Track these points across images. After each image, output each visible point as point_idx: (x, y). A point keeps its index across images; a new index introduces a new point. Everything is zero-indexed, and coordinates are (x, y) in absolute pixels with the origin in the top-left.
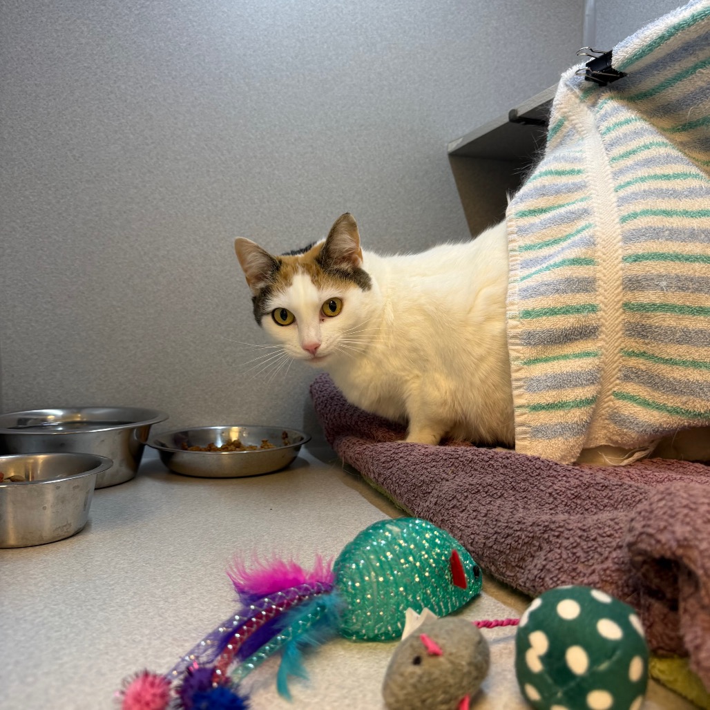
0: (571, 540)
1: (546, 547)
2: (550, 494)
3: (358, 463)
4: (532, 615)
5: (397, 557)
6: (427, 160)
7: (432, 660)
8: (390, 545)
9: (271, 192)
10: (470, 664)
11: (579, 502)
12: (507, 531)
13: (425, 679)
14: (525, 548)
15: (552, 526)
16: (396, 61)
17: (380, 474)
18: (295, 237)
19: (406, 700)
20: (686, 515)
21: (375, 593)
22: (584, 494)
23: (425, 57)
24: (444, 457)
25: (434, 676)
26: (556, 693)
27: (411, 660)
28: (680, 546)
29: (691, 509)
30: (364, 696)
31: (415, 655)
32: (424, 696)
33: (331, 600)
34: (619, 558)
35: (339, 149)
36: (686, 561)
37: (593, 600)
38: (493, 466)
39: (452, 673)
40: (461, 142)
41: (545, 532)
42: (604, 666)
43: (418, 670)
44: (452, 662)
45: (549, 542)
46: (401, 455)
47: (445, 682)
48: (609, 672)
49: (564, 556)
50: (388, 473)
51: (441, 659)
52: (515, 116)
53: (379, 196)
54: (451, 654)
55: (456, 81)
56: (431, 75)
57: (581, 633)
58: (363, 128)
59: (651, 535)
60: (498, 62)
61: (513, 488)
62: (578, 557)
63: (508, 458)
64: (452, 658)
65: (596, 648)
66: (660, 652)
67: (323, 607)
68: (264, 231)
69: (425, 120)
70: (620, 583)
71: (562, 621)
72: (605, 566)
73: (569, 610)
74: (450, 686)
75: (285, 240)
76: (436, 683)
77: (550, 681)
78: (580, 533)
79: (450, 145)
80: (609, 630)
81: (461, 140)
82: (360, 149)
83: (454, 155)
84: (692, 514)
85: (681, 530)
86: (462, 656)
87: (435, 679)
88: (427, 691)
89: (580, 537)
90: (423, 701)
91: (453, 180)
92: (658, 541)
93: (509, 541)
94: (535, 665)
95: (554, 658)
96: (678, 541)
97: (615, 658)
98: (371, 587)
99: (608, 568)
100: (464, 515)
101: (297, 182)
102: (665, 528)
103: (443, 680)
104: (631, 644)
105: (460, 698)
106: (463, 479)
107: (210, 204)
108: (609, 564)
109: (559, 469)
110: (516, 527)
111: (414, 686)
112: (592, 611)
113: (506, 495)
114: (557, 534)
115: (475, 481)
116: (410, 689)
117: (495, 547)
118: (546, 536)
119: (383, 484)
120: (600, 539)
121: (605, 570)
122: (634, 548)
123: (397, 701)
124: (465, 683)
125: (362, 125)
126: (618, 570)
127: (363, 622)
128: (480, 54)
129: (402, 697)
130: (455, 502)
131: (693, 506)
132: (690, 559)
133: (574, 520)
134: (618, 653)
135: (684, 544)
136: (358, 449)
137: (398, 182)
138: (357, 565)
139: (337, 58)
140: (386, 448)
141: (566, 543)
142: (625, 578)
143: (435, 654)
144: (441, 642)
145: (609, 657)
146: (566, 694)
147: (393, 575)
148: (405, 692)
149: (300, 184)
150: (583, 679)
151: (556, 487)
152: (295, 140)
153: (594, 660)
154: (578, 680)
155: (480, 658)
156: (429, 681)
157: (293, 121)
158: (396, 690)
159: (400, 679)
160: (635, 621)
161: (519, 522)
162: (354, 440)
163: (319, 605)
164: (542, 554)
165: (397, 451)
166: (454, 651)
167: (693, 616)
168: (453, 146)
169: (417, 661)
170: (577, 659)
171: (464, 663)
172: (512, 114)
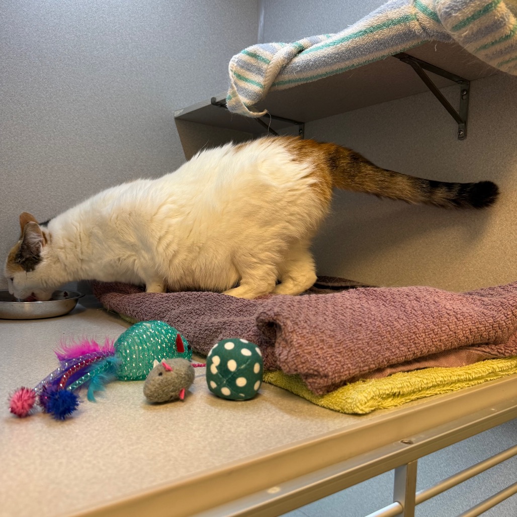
0: (235, 326)
1: (224, 331)
2: (228, 311)
3: (119, 307)
4: (214, 350)
5: (148, 337)
6: (161, 121)
7: (169, 373)
8: (145, 332)
9: (56, 133)
10: (185, 374)
11: (242, 313)
12: (206, 328)
13: (164, 381)
14: (214, 334)
15: (227, 322)
16: (141, 56)
17: (134, 311)
18: (72, 163)
19: (155, 391)
20: (281, 305)
21: (137, 356)
22: (245, 309)
23: (160, 55)
24: (173, 298)
25: (168, 379)
26: (223, 382)
27: (157, 374)
28: (275, 315)
29: (283, 303)
30: (133, 398)
31: (160, 372)
32: (164, 389)
33: (114, 359)
34: (255, 330)
35: (103, 109)
36: (278, 321)
37: (240, 342)
38: (200, 300)
39: (177, 378)
40: (182, 112)
41: (224, 325)
42: (243, 367)
43: (161, 378)
44: (177, 373)
45: (225, 329)
46: (147, 299)
47: (174, 382)
48: (245, 369)
49: (231, 333)
50: (139, 309)
51: (172, 372)
52: (215, 101)
53: (130, 141)
54: (176, 370)
55: (180, 73)
56: (164, 67)
57: (235, 354)
58: (119, 96)
59: (265, 313)
60: (206, 63)
61: (210, 310)
62: (238, 333)
63: (207, 295)
64: (176, 372)
65: (240, 360)
66: (271, 368)
67: (110, 363)
68: (51, 159)
69: (159, 95)
70: (255, 340)
71: (226, 350)
72: (249, 334)
73: (229, 346)
74: (176, 384)
75: (65, 165)
76: (169, 382)
77: (221, 376)
78: (239, 323)
79: (175, 112)
80: (246, 352)
81: (182, 110)
82: (117, 110)
83: (180, 120)
84: (283, 304)
85: (276, 309)
86: (182, 371)
87: (169, 380)
88: (166, 386)
89: (239, 325)
90: (163, 391)
91: (177, 134)
92: (267, 314)
93: (206, 332)
94: (214, 370)
95: (223, 367)
96: (274, 313)
97: (248, 363)
98: (135, 353)
99: (250, 334)
100: (184, 325)
101: (74, 128)
102: (271, 309)
103: (173, 381)
104: (255, 358)
105: (181, 389)
106: (183, 308)
107: (13, 139)
108: (251, 333)
109: (233, 299)
110: (210, 325)
111: (159, 384)
112: (239, 346)
113: (206, 313)
114: (229, 324)
115: (190, 308)
116: (157, 385)
117: (199, 336)
118: (224, 326)
119: (135, 316)
120: (248, 325)
121: (248, 335)
122: (258, 320)
123: (151, 392)
124: (183, 382)
125: (119, 95)
126: (254, 335)
127: (131, 370)
128: (194, 57)
129: (153, 389)
130: (179, 319)
131: (284, 301)
132: (278, 320)
133: (237, 319)
134: (249, 361)
135: (277, 314)
136: (118, 298)
137: (142, 132)
138: (128, 342)
139: (103, 50)
140: (136, 296)
141: (232, 328)
142: (257, 338)
143: (169, 370)
144: (172, 366)
145: (245, 363)
146: (227, 381)
147: (146, 345)
148: (155, 387)
149: (76, 129)
150: (234, 373)
151: (231, 307)
152: (73, 101)
153: (239, 365)
154: (232, 374)
155: (190, 372)
156: (166, 382)
157: (72, 88)
158: (150, 387)
159: (152, 382)
160: (258, 350)
161: (212, 323)
162: (116, 294)
163: (108, 362)
164: (222, 335)
165: (144, 297)
166: (178, 368)
167: (279, 344)
168: (177, 114)
169: (161, 374)
170: (232, 365)
171: (182, 373)
172: (213, 100)
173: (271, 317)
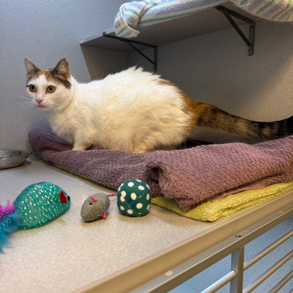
0: (130, 171)
1: (123, 174)
2: (123, 161)
3: (54, 159)
4: (121, 187)
6: (72, 46)
7: (95, 203)
9: (9, 55)
10: (105, 203)
11: (131, 162)
12: (111, 172)
13: (94, 208)
14: (117, 176)
15: (125, 168)
16: (59, 7)
17: (64, 162)
18: (19, 73)
19: (89, 214)
20: (160, 157)
22: (133, 159)
23: (70, 7)
24: (88, 154)
25: (96, 207)
26: (128, 206)
27: (89, 204)
28: (159, 163)
29: (161, 156)
31: (90, 203)
32: (94, 213)
34: (143, 173)
35: (37, 40)
37: (137, 182)
38: (105, 155)
39: (101, 205)
40: (85, 41)
41: (123, 170)
42: (140, 197)
43: (91, 206)
44: (101, 203)
45: (124, 172)
46: (72, 155)
47: (99, 208)
48: (142, 198)
49: (128, 175)
50: (67, 161)
51: (98, 202)
52: (105, 34)
53: (54, 59)
54: (100, 201)
55: (82, 17)
56: (72, 14)
57: (135, 190)
58: (46, 32)
59: (152, 162)
60: (97, 11)
61: (112, 160)
62: (132, 175)
63: (109, 152)
64: (101, 202)
65: (138, 193)
68: (6, 71)
69: (71, 31)
70: (143, 179)
71: (129, 187)
72: (140, 175)
73: (131, 184)
74: (101, 209)
75: (15, 75)
76: (97, 209)
77: (127, 203)
78: (132, 169)
79: (81, 41)
80: (141, 188)
81: (85, 40)
82: (45, 40)
83: (83, 45)
85: (159, 160)
86: (103, 201)
87: (96, 208)
88: (95, 211)
89: (133, 170)
90: (93, 214)
91: (82, 54)
92: (154, 163)
93: (112, 175)
94: (123, 199)
95: (128, 197)
97: (143, 194)
99: (140, 176)
100: (97, 170)
101: (20, 52)
102: (155, 160)
103: (99, 207)
104: (146, 191)
105: (103, 212)
106: (95, 159)
108: (141, 174)
109: (125, 153)
110: (114, 170)
111: (91, 210)
112: (137, 184)
113: (109, 163)
114: (126, 170)
115: (100, 160)
116: (89, 211)
117: (108, 177)
118: (123, 171)
119: (65, 165)
120: (138, 170)
122: (148, 166)
123: (86, 215)
124: (104, 208)
125: (46, 31)
126: (143, 176)
128: (91, 8)
129: (87, 214)
130: (93, 166)
131: (162, 155)
132: (161, 166)
133: (131, 166)
134: (144, 193)
135: (160, 163)
136: (53, 154)
137: (61, 53)
139: (35, 4)
140: (65, 153)
141: (128, 172)
142: (145, 178)
143: (96, 201)
144: (97, 198)
145: (141, 195)
146: (131, 206)
148: (88, 212)
149: (21, 53)
150: (135, 201)
151: (124, 159)
152: (19, 35)
153: (138, 196)
154: (134, 201)
155: (108, 201)
156: (95, 208)
157: (17, 27)
158: (85, 212)
159: (86, 209)
160: (147, 186)
161: (115, 169)
162: (51, 152)
164: (122, 176)
165: (70, 154)
166: (101, 200)
167: (162, 180)
168: (82, 42)
169: (91, 204)
170: (134, 196)
171: (104, 202)
172: (104, 33)
173: (157, 164)
